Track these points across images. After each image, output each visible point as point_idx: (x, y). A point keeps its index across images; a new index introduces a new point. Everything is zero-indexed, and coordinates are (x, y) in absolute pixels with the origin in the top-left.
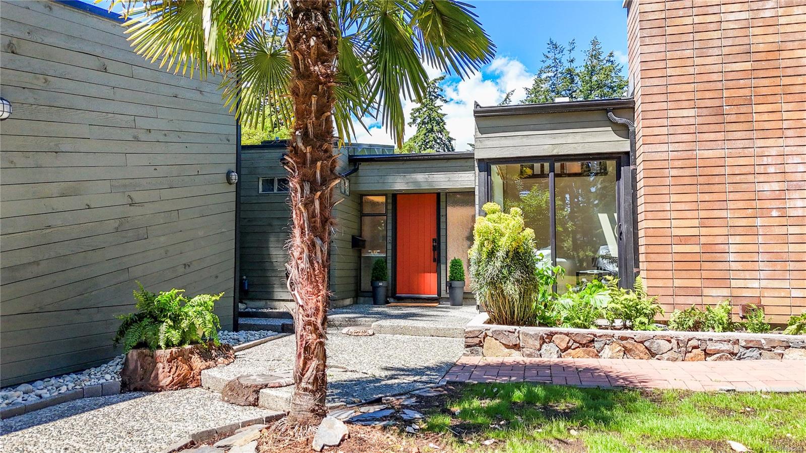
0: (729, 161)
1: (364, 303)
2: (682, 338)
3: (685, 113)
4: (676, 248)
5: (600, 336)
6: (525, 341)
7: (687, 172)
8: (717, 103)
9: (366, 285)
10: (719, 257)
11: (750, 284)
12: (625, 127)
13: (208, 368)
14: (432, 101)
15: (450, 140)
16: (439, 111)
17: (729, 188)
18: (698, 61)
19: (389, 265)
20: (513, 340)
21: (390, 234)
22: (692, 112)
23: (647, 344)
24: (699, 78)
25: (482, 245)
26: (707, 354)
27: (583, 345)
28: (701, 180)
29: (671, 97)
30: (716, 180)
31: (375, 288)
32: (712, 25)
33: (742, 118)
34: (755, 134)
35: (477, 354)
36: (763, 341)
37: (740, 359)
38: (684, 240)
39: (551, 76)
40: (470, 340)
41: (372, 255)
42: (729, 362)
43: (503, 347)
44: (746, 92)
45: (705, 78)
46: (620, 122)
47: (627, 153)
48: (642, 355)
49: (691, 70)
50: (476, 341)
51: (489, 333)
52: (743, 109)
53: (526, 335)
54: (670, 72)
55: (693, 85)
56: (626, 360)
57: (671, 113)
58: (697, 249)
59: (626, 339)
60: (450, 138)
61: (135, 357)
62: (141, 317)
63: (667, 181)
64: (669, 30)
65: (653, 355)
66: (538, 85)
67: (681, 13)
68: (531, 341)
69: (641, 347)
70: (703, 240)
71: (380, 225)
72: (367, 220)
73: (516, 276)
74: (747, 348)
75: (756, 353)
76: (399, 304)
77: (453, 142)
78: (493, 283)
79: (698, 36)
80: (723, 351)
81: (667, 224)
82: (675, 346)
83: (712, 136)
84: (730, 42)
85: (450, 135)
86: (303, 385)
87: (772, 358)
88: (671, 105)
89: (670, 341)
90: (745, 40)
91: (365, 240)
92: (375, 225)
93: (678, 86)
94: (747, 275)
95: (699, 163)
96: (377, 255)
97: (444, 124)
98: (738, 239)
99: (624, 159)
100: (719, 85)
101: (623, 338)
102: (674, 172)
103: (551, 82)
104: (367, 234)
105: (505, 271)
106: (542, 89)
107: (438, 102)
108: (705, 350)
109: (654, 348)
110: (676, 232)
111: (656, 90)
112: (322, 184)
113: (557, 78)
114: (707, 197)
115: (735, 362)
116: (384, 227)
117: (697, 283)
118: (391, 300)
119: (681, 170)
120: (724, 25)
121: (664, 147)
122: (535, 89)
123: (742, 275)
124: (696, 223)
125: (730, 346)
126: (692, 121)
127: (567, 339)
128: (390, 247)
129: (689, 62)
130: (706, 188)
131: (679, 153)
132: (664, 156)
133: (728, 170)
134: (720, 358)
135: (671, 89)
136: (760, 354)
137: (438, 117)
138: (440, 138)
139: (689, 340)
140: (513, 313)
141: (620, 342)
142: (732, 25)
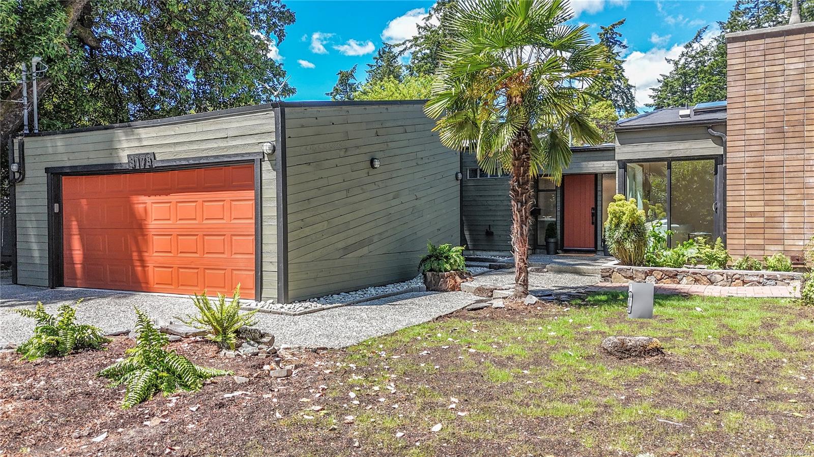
0: (786, 163)
1: (540, 253)
2: (729, 274)
3: (757, 131)
4: (748, 220)
5: (681, 272)
6: (636, 275)
7: (757, 170)
8: (779, 124)
9: (541, 240)
10: (777, 225)
11: (797, 243)
12: (720, 138)
13: (463, 282)
14: (611, 47)
15: (629, 87)
16: (617, 58)
17: (786, 180)
18: (767, 97)
19: (559, 227)
20: (629, 274)
21: (559, 204)
22: (762, 131)
23: (708, 277)
24: (767, 108)
25: (612, 219)
26: (744, 283)
27: (671, 277)
28: (767, 175)
29: (748, 121)
30: (777, 175)
31: (547, 243)
32: (778, 72)
33: (797, 134)
34: (806, 145)
35: (608, 281)
36: (778, 276)
37: (763, 285)
38: (753, 214)
39: (751, 7)
40: (603, 274)
41: (546, 219)
42: (757, 287)
43: (623, 278)
44: (801, 117)
45: (772, 108)
46: (716, 135)
47: (722, 155)
48: (705, 283)
49: (762, 103)
50: (608, 274)
51: (615, 270)
52: (797, 129)
53: (637, 271)
54: (747, 104)
55: (763, 113)
56: (695, 285)
57: (748, 132)
58: (762, 220)
59: (696, 274)
60: (629, 85)
61: (430, 275)
62: (430, 257)
63: (743, 176)
64: (748, 76)
65: (712, 283)
66: (735, 19)
67: (756, 64)
68: (640, 275)
69: (705, 279)
70: (767, 214)
71: (552, 198)
72: (541, 194)
73: (633, 238)
74: (768, 280)
75: (773, 282)
76: (566, 255)
77: (632, 90)
78: (618, 242)
79: (768, 80)
80: (754, 281)
81: (742, 204)
82: (725, 278)
83: (776, 147)
84: (790, 84)
85: (629, 83)
86: (519, 282)
87: (783, 285)
88: (748, 126)
89: (722, 275)
90: (801, 82)
91: (540, 209)
92: (547, 199)
93: (753, 114)
94: (796, 237)
95: (766, 164)
96: (549, 219)
97: (623, 71)
98: (790, 214)
99: (719, 160)
100: (782, 113)
101: (694, 273)
102: (748, 171)
103: (750, 14)
104: (542, 205)
105: (626, 236)
106: (740, 23)
107: (616, 49)
108: (743, 281)
109: (713, 279)
110: (747, 209)
111: (737, 117)
112: (525, 203)
113: (758, 9)
114: (770, 187)
115: (760, 287)
116: (555, 199)
117: (761, 242)
118: (560, 251)
119: (753, 169)
120: (786, 73)
121: (742, 154)
122: (731, 23)
123: (792, 236)
124: (762, 203)
125: (758, 278)
126: (762, 137)
127: (661, 273)
128: (559, 214)
129: (761, 98)
130: (770, 181)
131: (752, 158)
132: (742, 160)
133: (786, 169)
134: (752, 285)
135: (748, 115)
136: (776, 283)
137: (616, 64)
138: (618, 85)
139: (734, 275)
140: (630, 259)
141: (692, 275)
142: (792, 73)
